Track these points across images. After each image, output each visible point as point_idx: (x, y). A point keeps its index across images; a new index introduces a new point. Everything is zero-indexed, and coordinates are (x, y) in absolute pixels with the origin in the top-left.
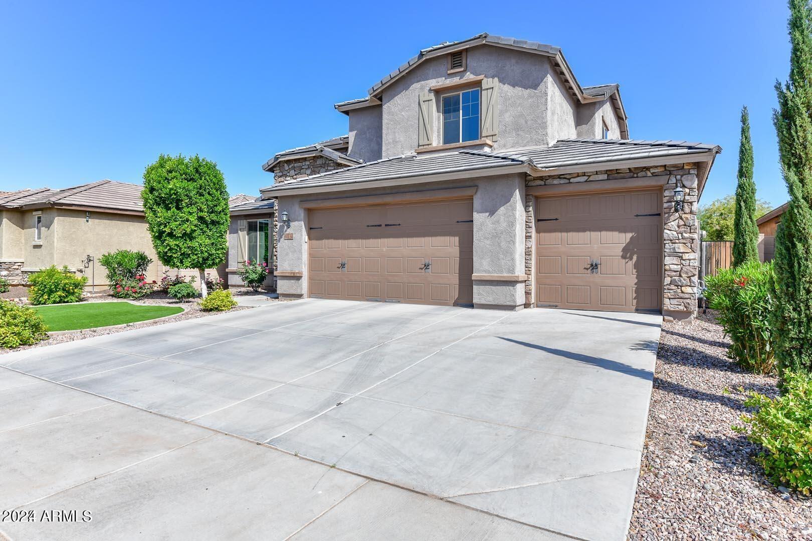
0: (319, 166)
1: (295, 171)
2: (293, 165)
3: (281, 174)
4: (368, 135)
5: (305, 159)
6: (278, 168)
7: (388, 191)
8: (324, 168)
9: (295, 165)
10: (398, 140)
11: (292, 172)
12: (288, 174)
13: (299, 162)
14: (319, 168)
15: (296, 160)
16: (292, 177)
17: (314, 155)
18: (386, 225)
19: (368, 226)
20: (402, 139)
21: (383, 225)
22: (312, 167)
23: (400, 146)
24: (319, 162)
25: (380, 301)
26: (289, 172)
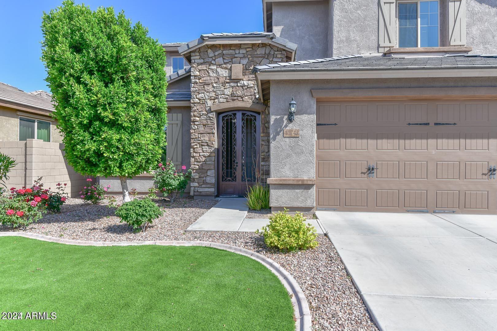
0: (260, 56)
1: (223, 59)
2: (220, 52)
3: (202, 61)
4: (298, 32)
5: (239, 46)
6: (198, 54)
7: (452, 84)
8: (267, 58)
9: (224, 52)
10: (353, 39)
11: (220, 60)
12: (213, 62)
13: (231, 49)
14: (260, 59)
15: (225, 46)
16: (219, 65)
17: (260, 42)
18: (436, 124)
19: (409, 124)
20: (358, 38)
21: (432, 124)
22: (249, 56)
23: (356, 45)
24: (260, 51)
25: (427, 212)
26: (215, 60)
